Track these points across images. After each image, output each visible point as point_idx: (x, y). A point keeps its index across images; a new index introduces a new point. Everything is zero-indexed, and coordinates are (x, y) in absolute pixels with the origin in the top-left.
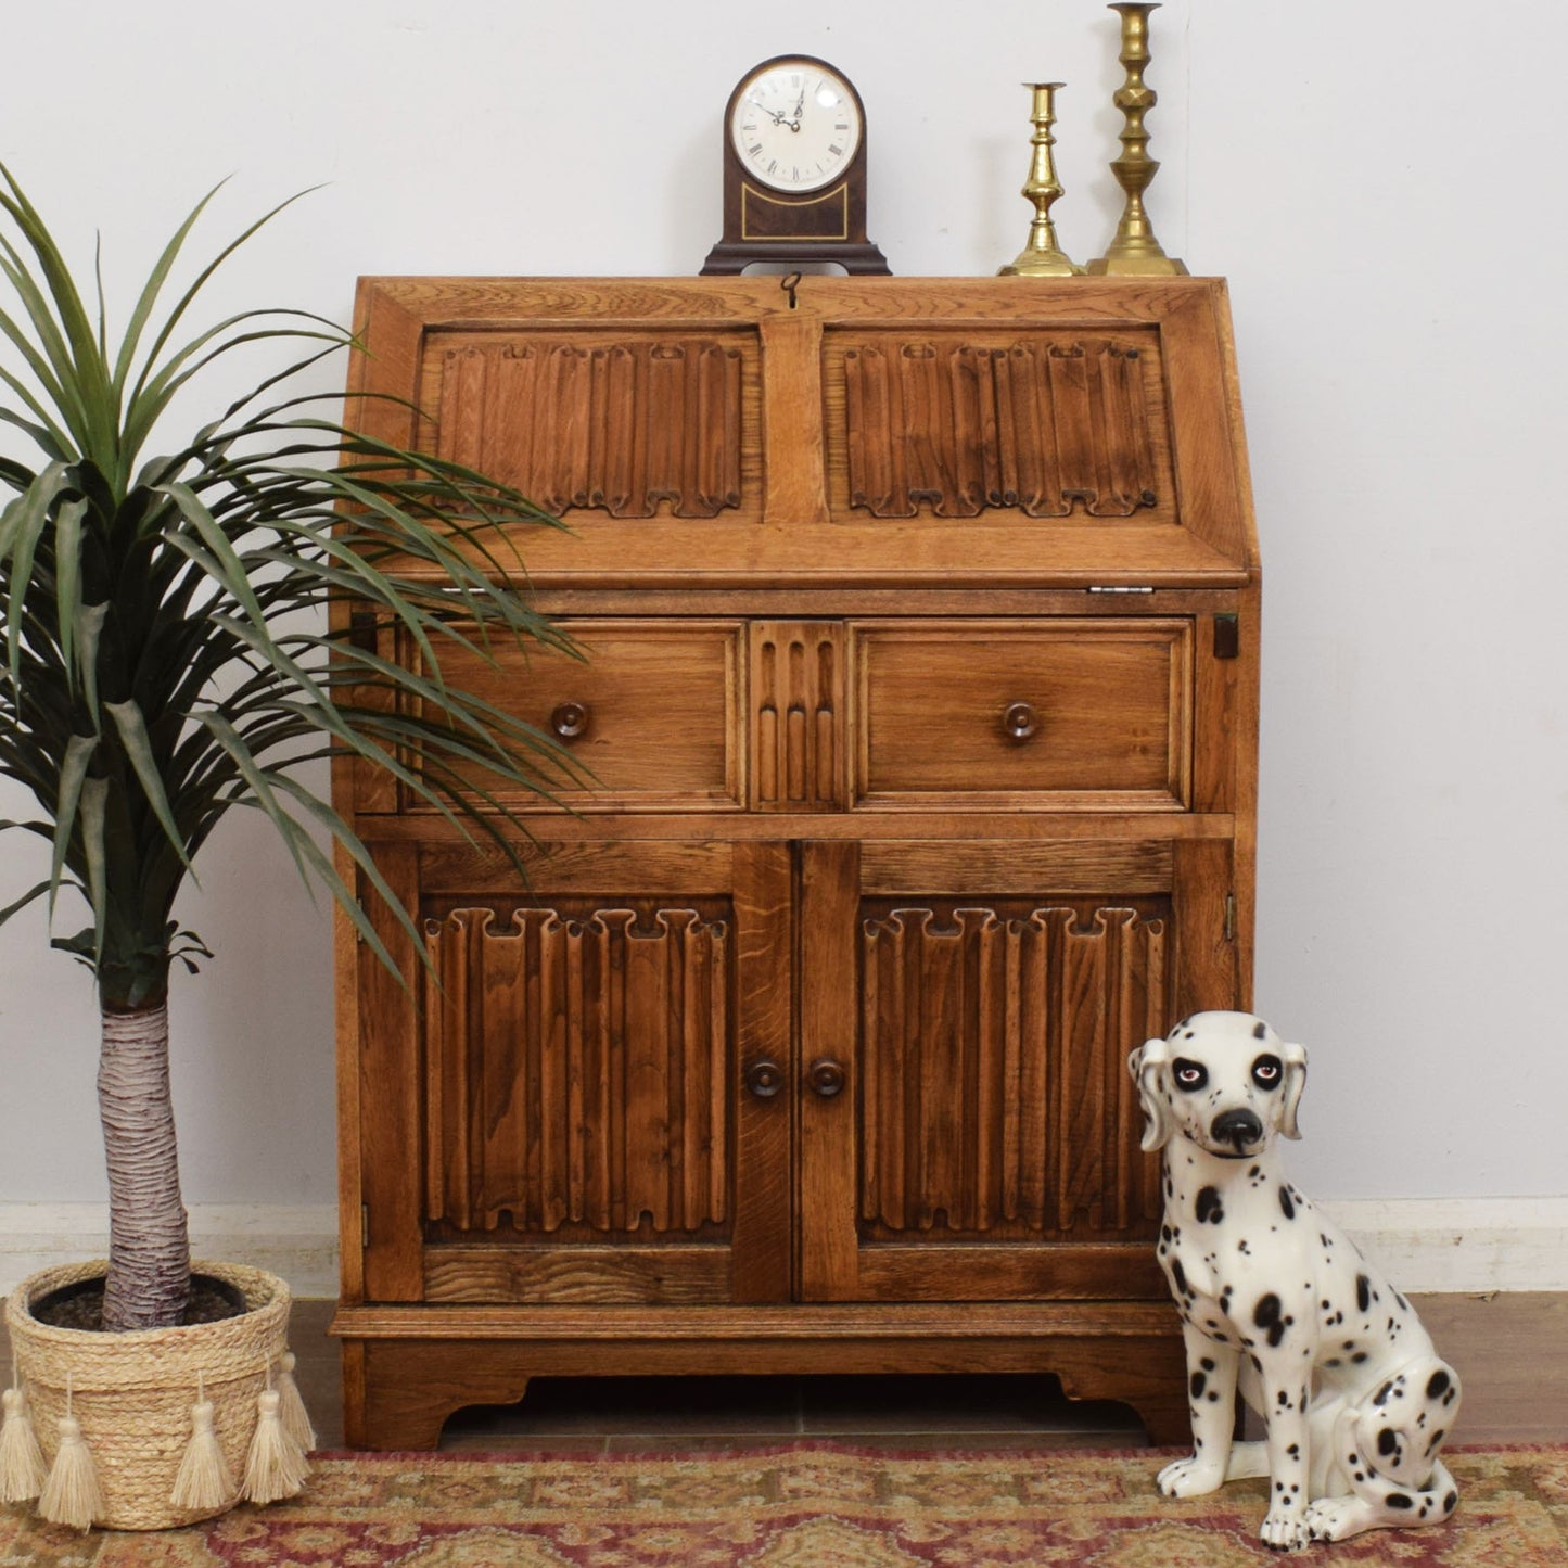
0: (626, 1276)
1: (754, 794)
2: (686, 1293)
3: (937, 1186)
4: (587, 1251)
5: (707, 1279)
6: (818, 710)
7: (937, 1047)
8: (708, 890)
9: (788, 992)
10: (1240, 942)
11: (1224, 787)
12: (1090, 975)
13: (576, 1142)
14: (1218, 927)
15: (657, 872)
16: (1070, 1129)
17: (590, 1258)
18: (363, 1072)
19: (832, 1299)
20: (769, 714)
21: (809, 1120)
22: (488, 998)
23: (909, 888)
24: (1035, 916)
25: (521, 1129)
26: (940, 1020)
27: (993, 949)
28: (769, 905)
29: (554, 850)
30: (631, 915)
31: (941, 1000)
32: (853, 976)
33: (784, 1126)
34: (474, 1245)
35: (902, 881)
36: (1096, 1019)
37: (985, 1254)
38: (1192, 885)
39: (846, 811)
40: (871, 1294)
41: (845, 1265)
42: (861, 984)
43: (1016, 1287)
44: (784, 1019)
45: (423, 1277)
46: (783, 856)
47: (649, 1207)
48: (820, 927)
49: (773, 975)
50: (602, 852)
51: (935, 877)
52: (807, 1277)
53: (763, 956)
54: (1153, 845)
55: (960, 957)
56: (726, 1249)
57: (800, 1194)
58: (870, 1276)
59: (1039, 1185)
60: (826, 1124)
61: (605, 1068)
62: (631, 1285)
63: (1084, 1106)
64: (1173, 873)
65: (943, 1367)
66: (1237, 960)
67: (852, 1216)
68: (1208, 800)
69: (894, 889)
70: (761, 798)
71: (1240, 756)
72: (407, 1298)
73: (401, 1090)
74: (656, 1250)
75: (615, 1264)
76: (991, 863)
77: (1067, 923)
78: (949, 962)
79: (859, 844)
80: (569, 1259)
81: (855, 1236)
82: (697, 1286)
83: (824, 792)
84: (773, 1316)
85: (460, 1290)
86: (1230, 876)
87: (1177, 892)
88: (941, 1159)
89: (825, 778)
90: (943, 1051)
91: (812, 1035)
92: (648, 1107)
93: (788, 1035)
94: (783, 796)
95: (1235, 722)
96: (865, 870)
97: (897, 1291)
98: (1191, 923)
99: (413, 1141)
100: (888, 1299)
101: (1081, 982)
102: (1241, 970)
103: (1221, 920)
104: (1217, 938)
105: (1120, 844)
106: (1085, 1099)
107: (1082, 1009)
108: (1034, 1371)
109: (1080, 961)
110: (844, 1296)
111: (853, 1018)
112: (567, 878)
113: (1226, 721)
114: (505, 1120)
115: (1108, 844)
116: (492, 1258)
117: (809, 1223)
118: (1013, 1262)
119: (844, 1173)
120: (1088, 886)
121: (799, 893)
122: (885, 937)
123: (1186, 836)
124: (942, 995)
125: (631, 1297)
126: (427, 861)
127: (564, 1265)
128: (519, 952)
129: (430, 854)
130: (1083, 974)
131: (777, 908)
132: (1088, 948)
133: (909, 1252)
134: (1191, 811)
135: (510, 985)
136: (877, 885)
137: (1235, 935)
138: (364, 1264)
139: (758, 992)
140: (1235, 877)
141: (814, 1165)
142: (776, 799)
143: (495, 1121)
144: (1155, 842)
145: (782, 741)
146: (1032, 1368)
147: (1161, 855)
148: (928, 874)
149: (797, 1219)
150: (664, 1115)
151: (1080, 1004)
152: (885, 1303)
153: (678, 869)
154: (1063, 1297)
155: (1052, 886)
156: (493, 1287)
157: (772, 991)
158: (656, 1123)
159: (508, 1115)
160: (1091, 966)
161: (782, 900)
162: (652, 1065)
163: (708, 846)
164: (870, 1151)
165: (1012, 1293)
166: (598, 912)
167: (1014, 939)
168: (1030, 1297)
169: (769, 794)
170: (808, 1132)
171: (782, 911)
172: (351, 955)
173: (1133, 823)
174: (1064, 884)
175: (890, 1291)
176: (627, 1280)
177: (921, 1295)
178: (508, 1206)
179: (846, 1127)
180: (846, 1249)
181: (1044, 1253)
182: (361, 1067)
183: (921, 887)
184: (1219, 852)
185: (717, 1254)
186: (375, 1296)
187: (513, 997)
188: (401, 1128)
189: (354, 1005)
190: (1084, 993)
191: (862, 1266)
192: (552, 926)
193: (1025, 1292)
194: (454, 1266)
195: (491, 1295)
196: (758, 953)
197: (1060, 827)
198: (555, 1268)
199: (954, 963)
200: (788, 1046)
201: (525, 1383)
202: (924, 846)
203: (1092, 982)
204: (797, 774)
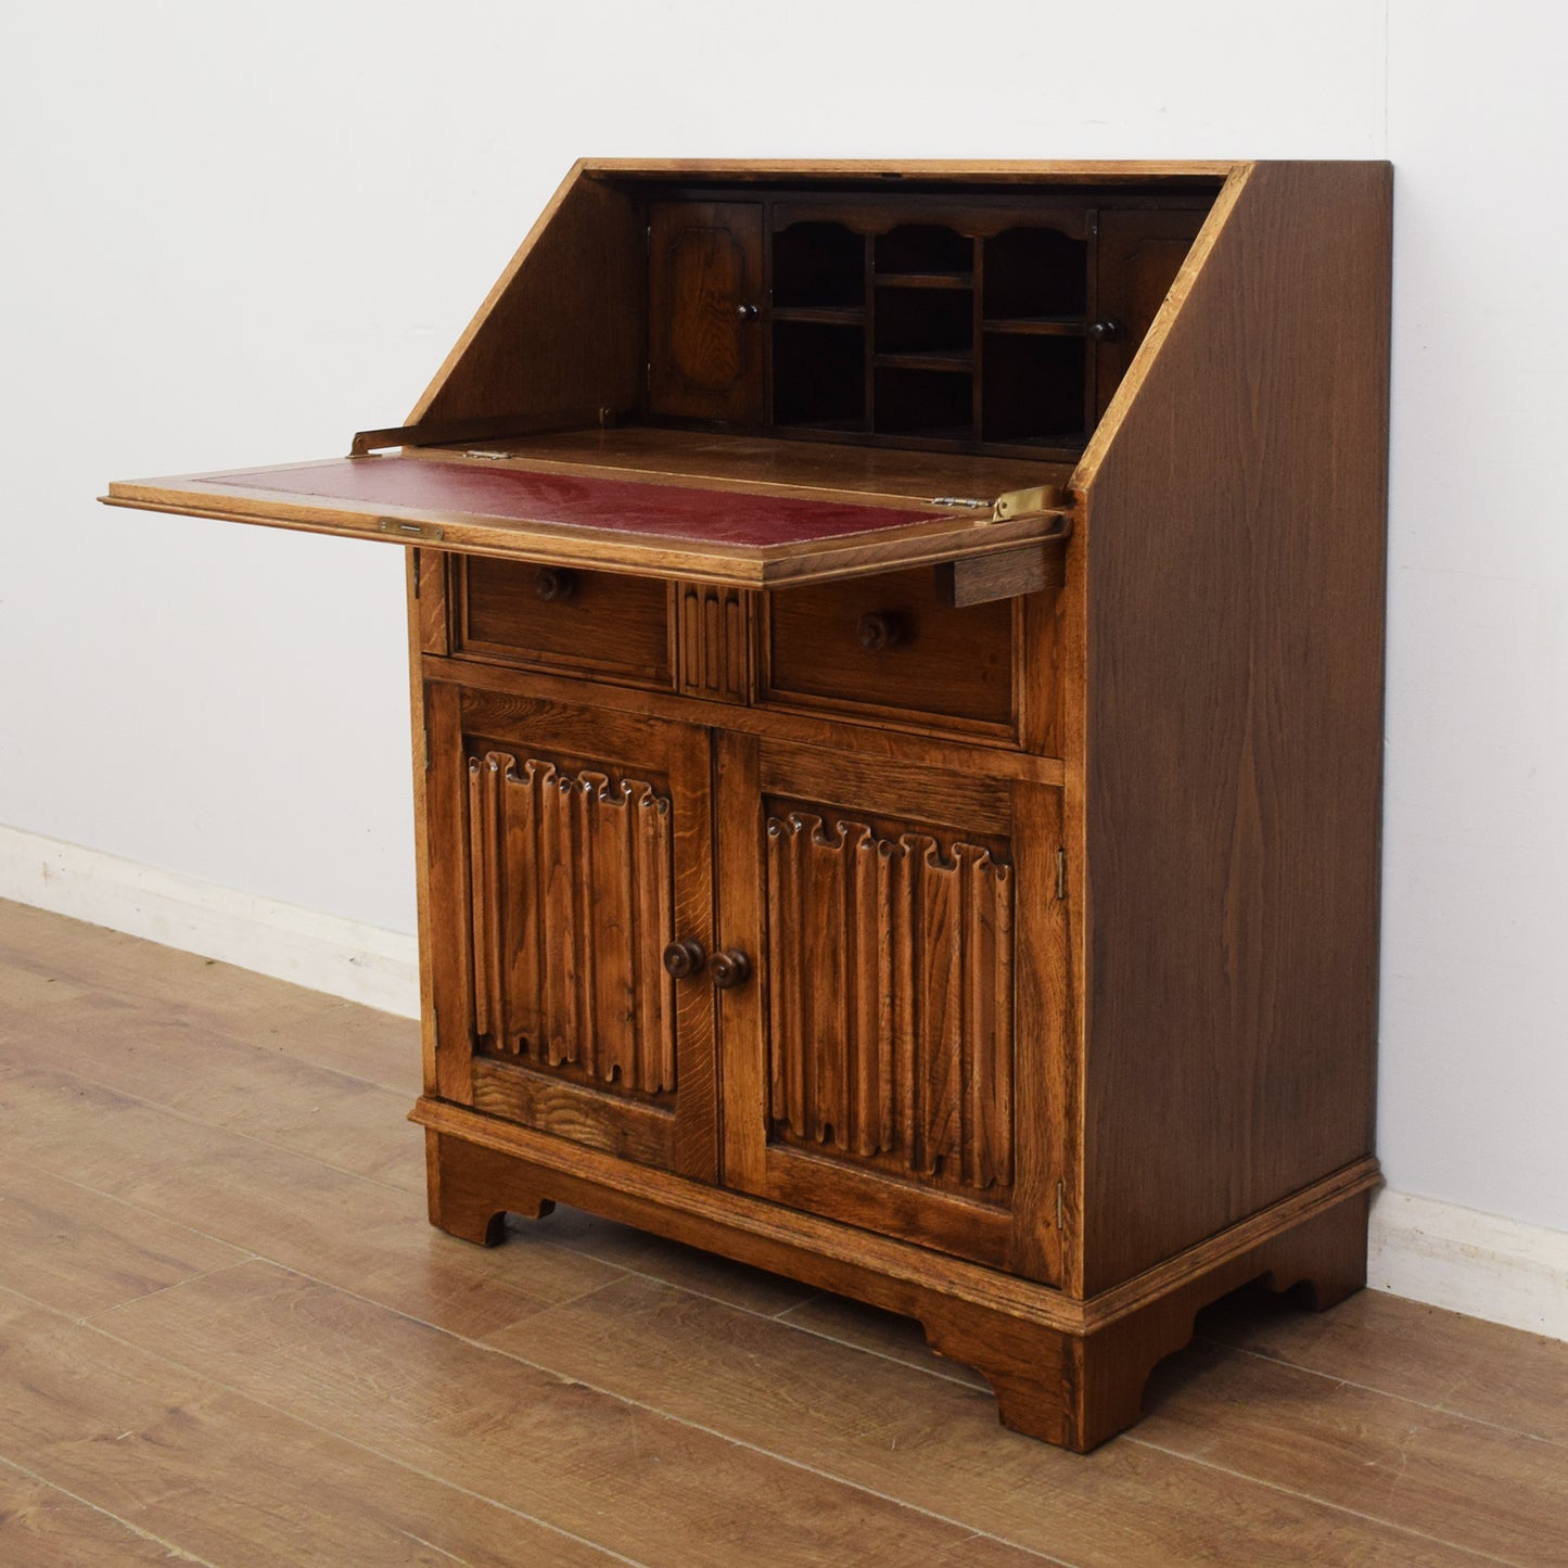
0: (602, 1123)
1: (683, 676)
2: (643, 1152)
3: (826, 1104)
4: (576, 1091)
5: (657, 1143)
6: (728, 601)
7: (823, 960)
8: (650, 766)
9: (710, 877)
10: (1071, 903)
11: (1055, 729)
12: (944, 912)
13: (569, 985)
14: (1051, 883)
15: (616, 740)
16: (931, 1069)
17: (577, 1099)
18: (431, 889)
19: (746, 1190)
20: (691, 600)
21: (728, 1009)
22: (509, 838)
23: (798, 792)
24: (902, 841)
25: (533, 966)
26: (825, 932)
27: (867, 867)
28: (694, 790)
29: (547, 708)
30: (604, 780)
31: (826, 912)
32: (757, 873)
33: (709, 1009)
34: (504, 1064)
35: (793, 783)
36: (950, 959)
37: (863, 1181)
38: (1028, 832)
39: (749, 706)
40: (776, 1194)
41: (756, 1159)
42: (766, 882)
43: (889, 1222)
44: (707, 904)
45: (472, 1084)
46: (704, 743)
47: (619, 1063)
48: (732, 818)
49: (698, 857)
50: (578, 715)
51: (817, 784)
52: (728, 1163)
53: (691, 837)
54: (993, 783)
55: (840, 870)
56: (672, 1118)
57: (722, 1080)
58: (776, 1176)
59: (909, 1122)
60: (740, 1015)
61: (587, 922)
62: (606, 1133)
63: (942, 1049)
64: (1010, 815)
65: (831, 1285)
66: (1068, 924)
67: (762, 1114)
68: (1040, 742)
69: (786, 791)
70: (687, 684)
71: (1068, 697)
72: (463, 1102)
73: (454, 911)
74: (622, 1105)
75: (595, 1110)
76: (861, 777)
77: (926, 853)
78: (830, 874)
79: (759, 740)
80: (565, 1096)
81: (764, 1132)
82: (652, 1148)
83: (733, 686)
84: (700, 1193)
85: (497, 1103)
86: (1061, 828)
87: (1014, 837)
88: (828, 1074)
89: (732, 669)
90: (828, 962)
91: (728, 924)
92: (616, 968)
93: (711, 920)
94: (703, 683)
95: (1064, 660)
96: (763, 767)
97: (796, 1198)
98: (1028, 873)
99: (463, 959)
100: (788, 1203)
101: (937, 917)
102: (1072, 934)
103: (1053, 874)
104: (1050, 895)
105: (965, 777)
106: (943, 1041)
107: (938, 946)
108: (903, 1313)
109: (936, 896)
110: (757, 1191)
111: (758, 914)
112: (556, 735)
113: (1055, 656)
114: (521, 955)
115: (954, 774)
116: (514, 1080)
117: (730, 1109)
118: (885, 1196)
119: (755, 1068)
120: (940, 817)
121: (716, 780)
122: (783, 839)
123: (1022, 778)
124: (826, 906)
125: (606, 1145)
126: (467, 703)
127: (562, 1101)
128: (529, 799)
129: (469, 697)
130: (939, 909)
131: (699, 793)
132: (943, 883)
133: (804, 1161)
134: (1026, 752)
135: (522, 830)
136: (772, 783)
137: (1066, 896)
138: (436, 1061)
139: (688, 873)
140: (1066, 830)
141: (732, 1054)
142: (697, 686)
143: (515, 954)
144: (995, 779)
145: (701, 628)
146: (902, 1310)
147: (1000, 794)
148: (812, 780)
149: (721, 1102)
150: (629, 978)
151: (937, 939)
152: (787, 1207)
153: (630, 741)
154: (925, 1244)
155: (909, 811)
156: (518, 1107)
157: (697, 873)
158: (622, 982)
159: (524, 951)
160: (946, 901)
161: (703, 786)
162: (618, 926)
163: (651, 722)
164: (776, 1052)
165: (885, 1227)
166: (583, 773)
167: (883, 861)
168: (898, 1236)
169: (693, 680)
170: (728, 1020)
171: (704, 795)
172: (421, 781)
173: (976, 755)
174: (920, 812)
175: (791, 1195)
176: (603, 1127)
177: (814, 1208)
178: (525, 1035)
179: (754, 1022)
180: (757, 1144)
181: (910, 1194)
182: (430, 884)
183: (807, 793)
184: (1051, 799)
185: (665, 1121)
186: (443, 1094)
187: (524, 841)
188: (455, 946)
189: (425, 827)
190: (940, 930)
191: (770, 1167)
192: (551, 778)
193: (895, 1230)
194: (489, 1080)
195: (516, 1114)
196: (688, 834)
197: (916, 749)
198: (554, 1102)
199: (834, 878)
200: (711, 931)
201: (539, 1202)
202: (807, 750)
203: (947, 920)
204: (713, 664)
